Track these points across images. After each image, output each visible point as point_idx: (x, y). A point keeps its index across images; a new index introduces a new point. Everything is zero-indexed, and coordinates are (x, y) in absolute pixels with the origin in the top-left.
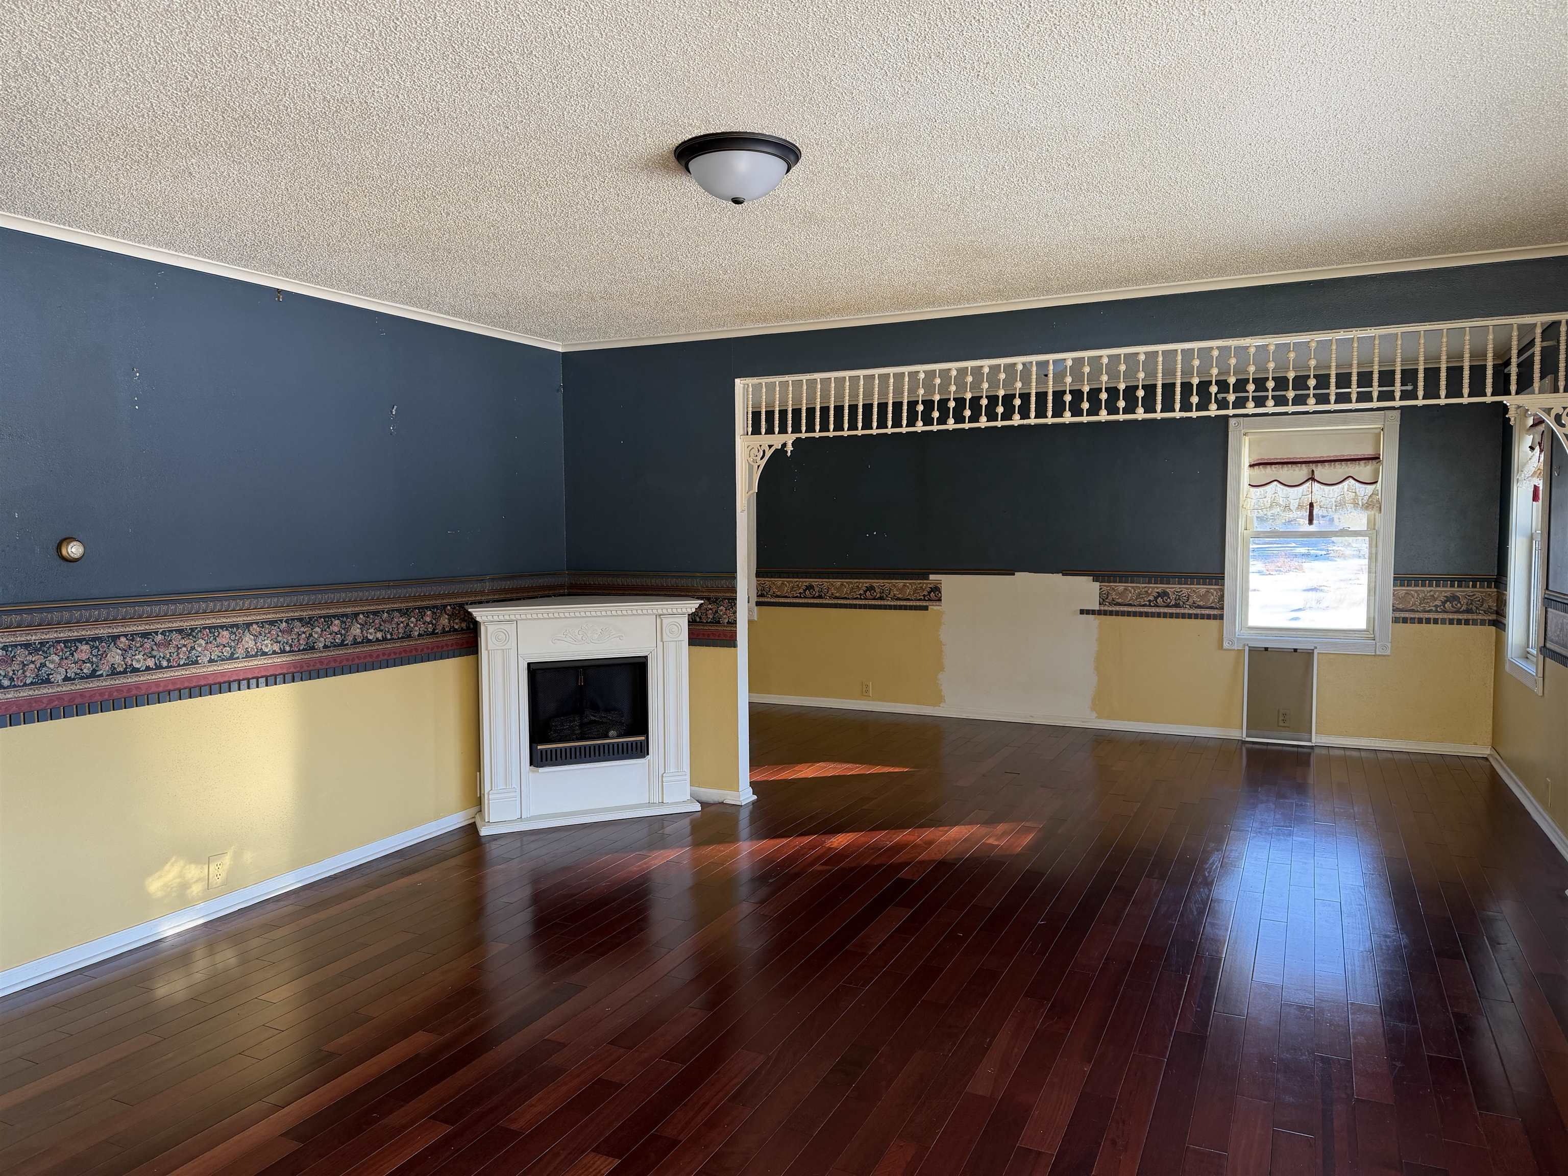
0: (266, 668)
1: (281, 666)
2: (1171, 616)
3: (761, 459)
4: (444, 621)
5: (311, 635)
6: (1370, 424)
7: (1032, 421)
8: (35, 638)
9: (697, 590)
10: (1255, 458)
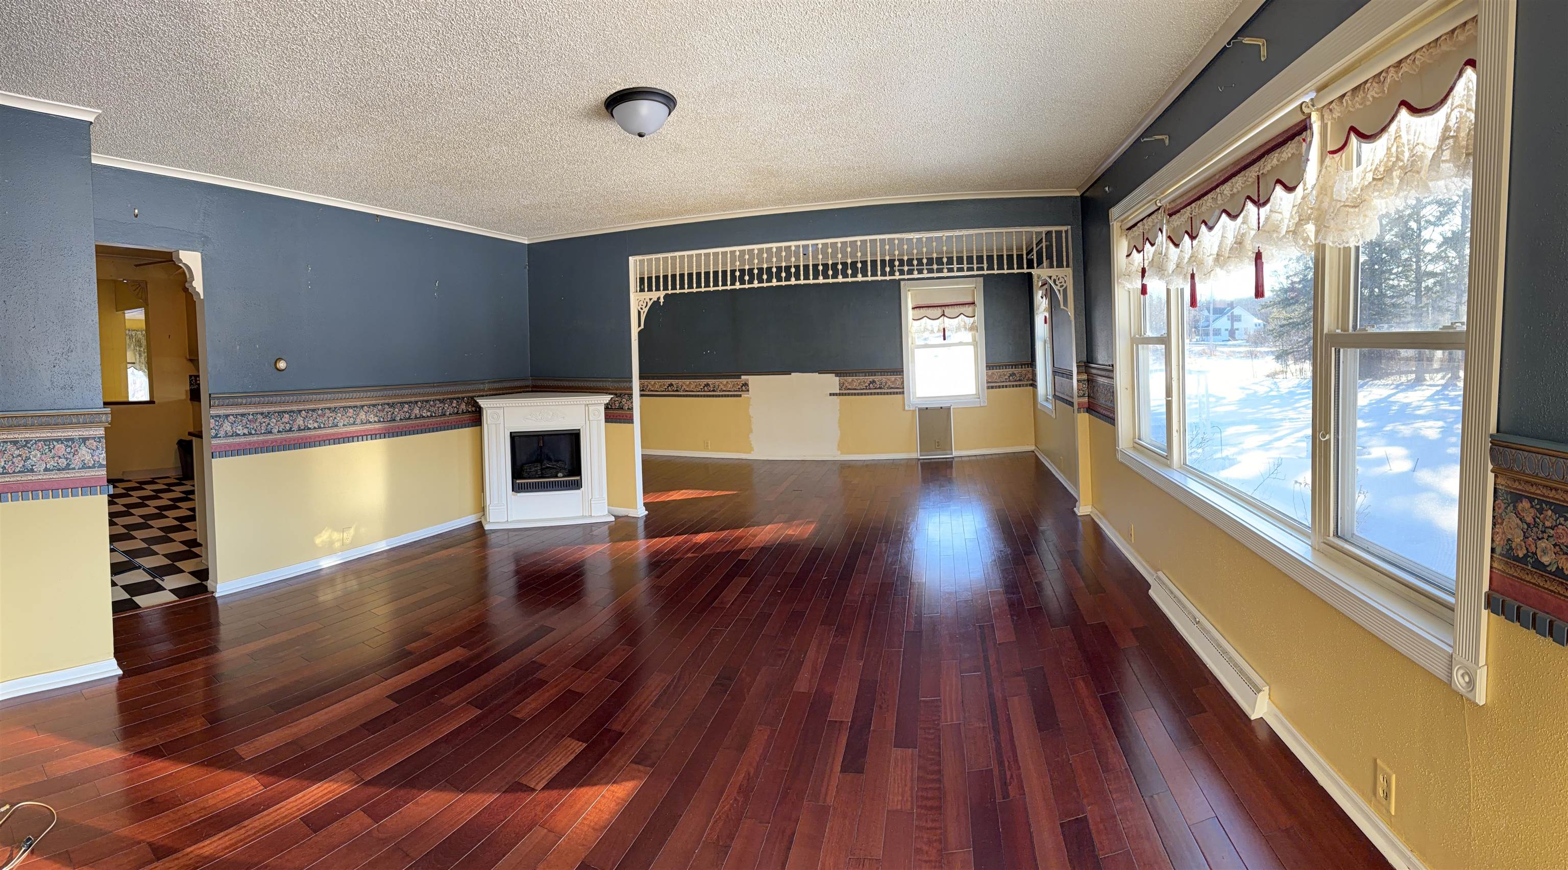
0: (371, 430)
1: (379, 429)
2: (878, 394)
3: (646, 307)
4: (463, 406)
5: (393, 413)
6: (969, 285)
7: (802, 282)
8: (265, 410)
9: (609, 389)
10: (915, 304)
